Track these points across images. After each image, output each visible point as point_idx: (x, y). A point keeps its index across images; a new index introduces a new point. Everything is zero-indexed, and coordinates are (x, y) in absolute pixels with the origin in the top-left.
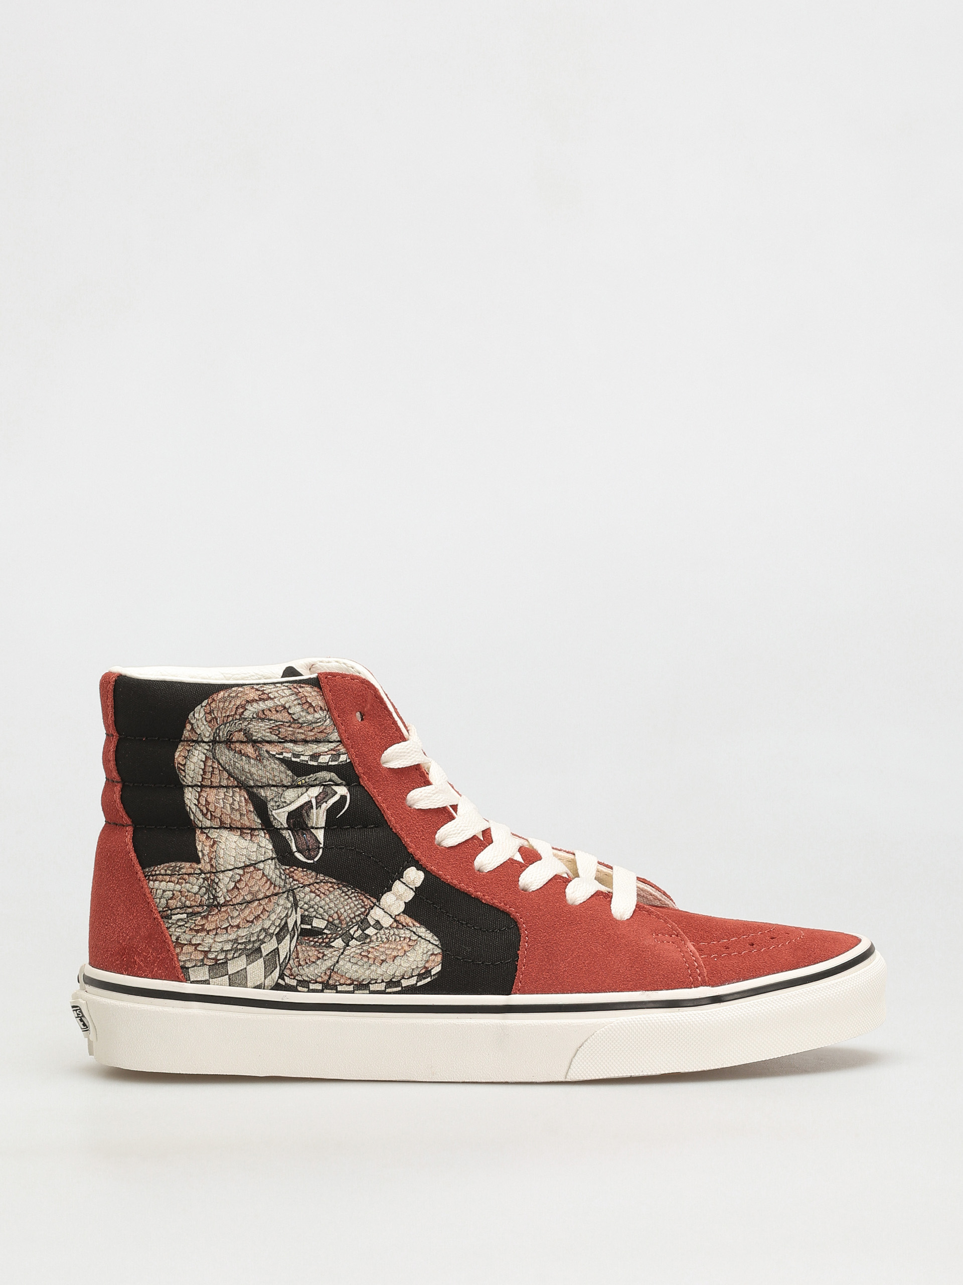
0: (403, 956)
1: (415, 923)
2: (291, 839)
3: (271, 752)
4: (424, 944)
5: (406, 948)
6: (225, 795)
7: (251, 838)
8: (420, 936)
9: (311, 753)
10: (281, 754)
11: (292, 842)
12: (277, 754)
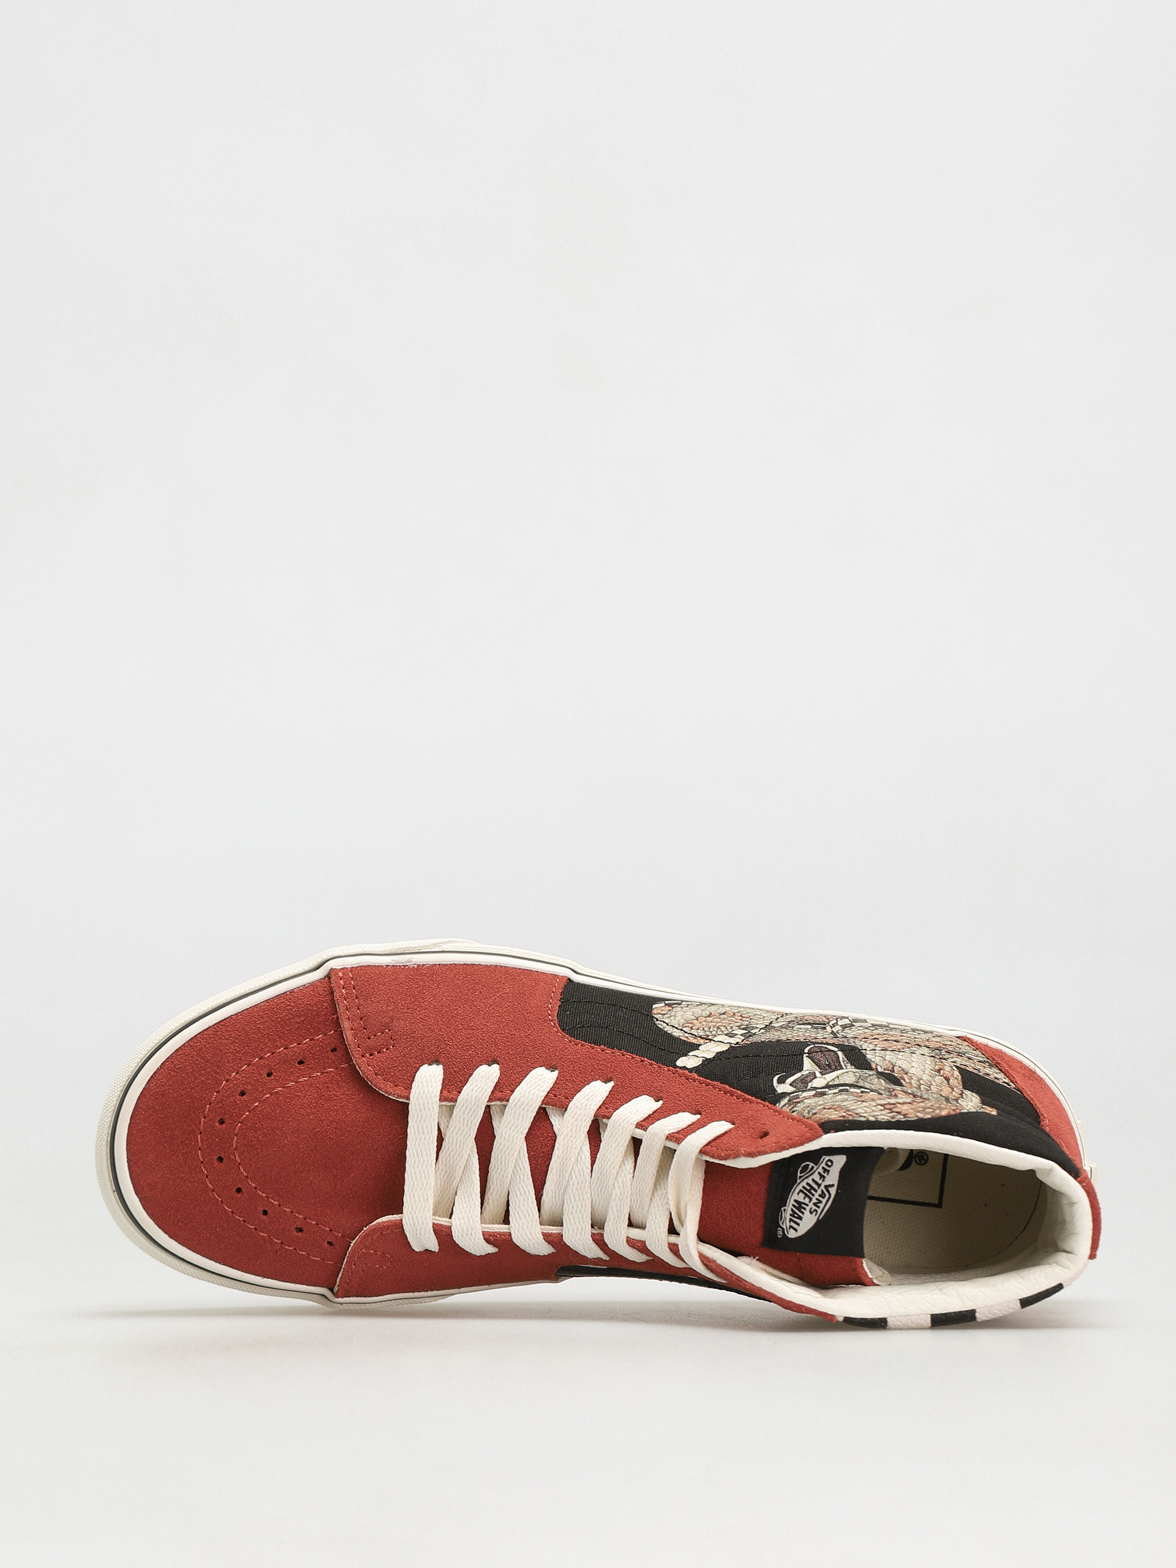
0: (700, 1016)
1: (686, 1039)
2: (843, 1062)
3: (876, 1094)
4: (674, 1022)
5: (695, 1022)
6: (930, 1087)
7: (893, 1068)
8: (681, 1030)
9: (825, 1096)
10: (862, 1092)
11: (843, 1059)
12: (868, 1093)
